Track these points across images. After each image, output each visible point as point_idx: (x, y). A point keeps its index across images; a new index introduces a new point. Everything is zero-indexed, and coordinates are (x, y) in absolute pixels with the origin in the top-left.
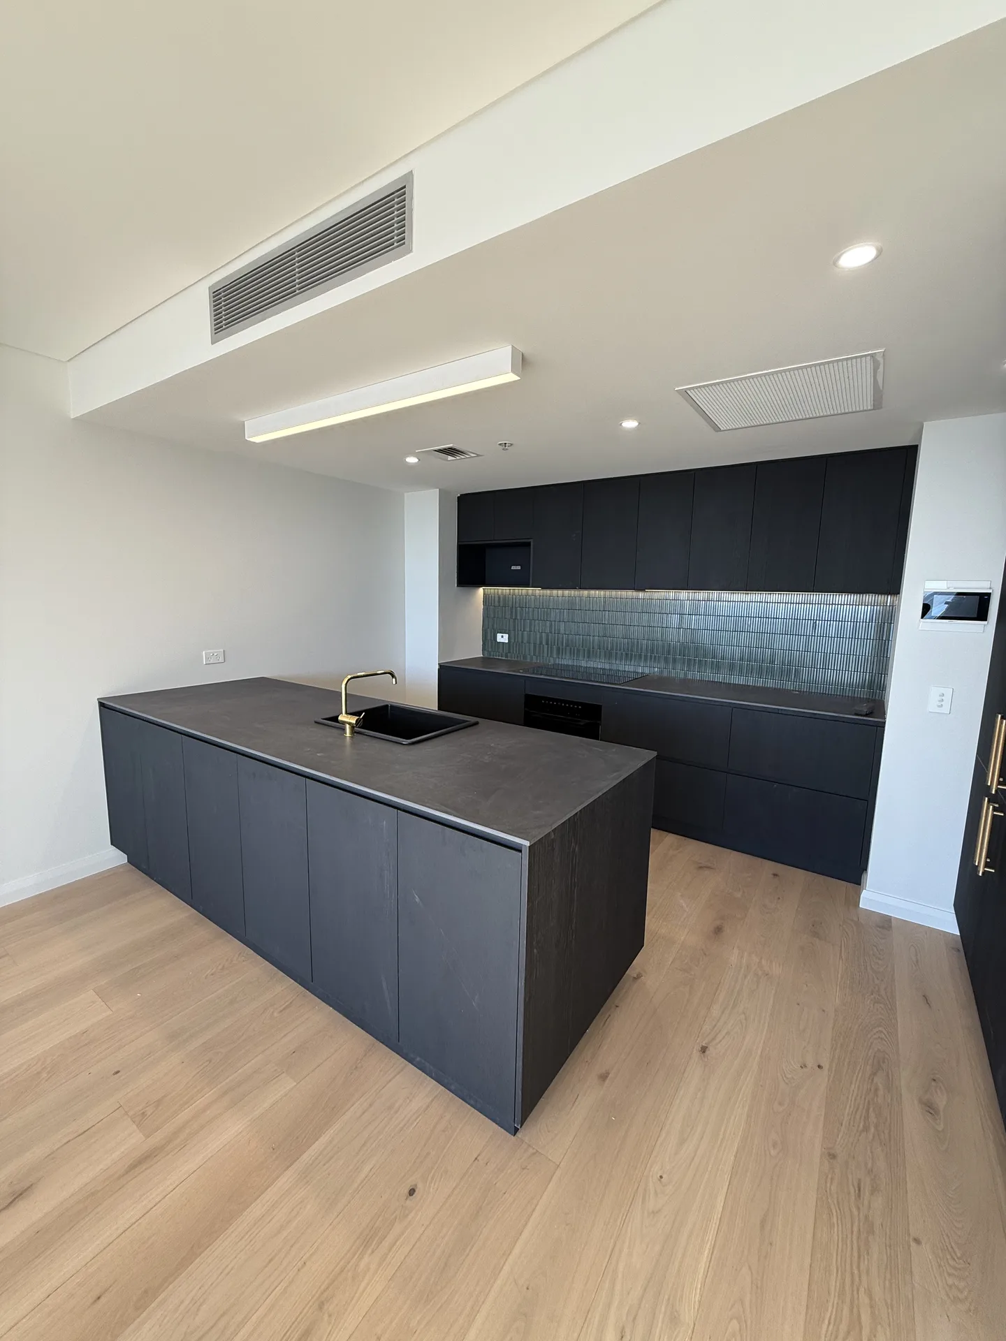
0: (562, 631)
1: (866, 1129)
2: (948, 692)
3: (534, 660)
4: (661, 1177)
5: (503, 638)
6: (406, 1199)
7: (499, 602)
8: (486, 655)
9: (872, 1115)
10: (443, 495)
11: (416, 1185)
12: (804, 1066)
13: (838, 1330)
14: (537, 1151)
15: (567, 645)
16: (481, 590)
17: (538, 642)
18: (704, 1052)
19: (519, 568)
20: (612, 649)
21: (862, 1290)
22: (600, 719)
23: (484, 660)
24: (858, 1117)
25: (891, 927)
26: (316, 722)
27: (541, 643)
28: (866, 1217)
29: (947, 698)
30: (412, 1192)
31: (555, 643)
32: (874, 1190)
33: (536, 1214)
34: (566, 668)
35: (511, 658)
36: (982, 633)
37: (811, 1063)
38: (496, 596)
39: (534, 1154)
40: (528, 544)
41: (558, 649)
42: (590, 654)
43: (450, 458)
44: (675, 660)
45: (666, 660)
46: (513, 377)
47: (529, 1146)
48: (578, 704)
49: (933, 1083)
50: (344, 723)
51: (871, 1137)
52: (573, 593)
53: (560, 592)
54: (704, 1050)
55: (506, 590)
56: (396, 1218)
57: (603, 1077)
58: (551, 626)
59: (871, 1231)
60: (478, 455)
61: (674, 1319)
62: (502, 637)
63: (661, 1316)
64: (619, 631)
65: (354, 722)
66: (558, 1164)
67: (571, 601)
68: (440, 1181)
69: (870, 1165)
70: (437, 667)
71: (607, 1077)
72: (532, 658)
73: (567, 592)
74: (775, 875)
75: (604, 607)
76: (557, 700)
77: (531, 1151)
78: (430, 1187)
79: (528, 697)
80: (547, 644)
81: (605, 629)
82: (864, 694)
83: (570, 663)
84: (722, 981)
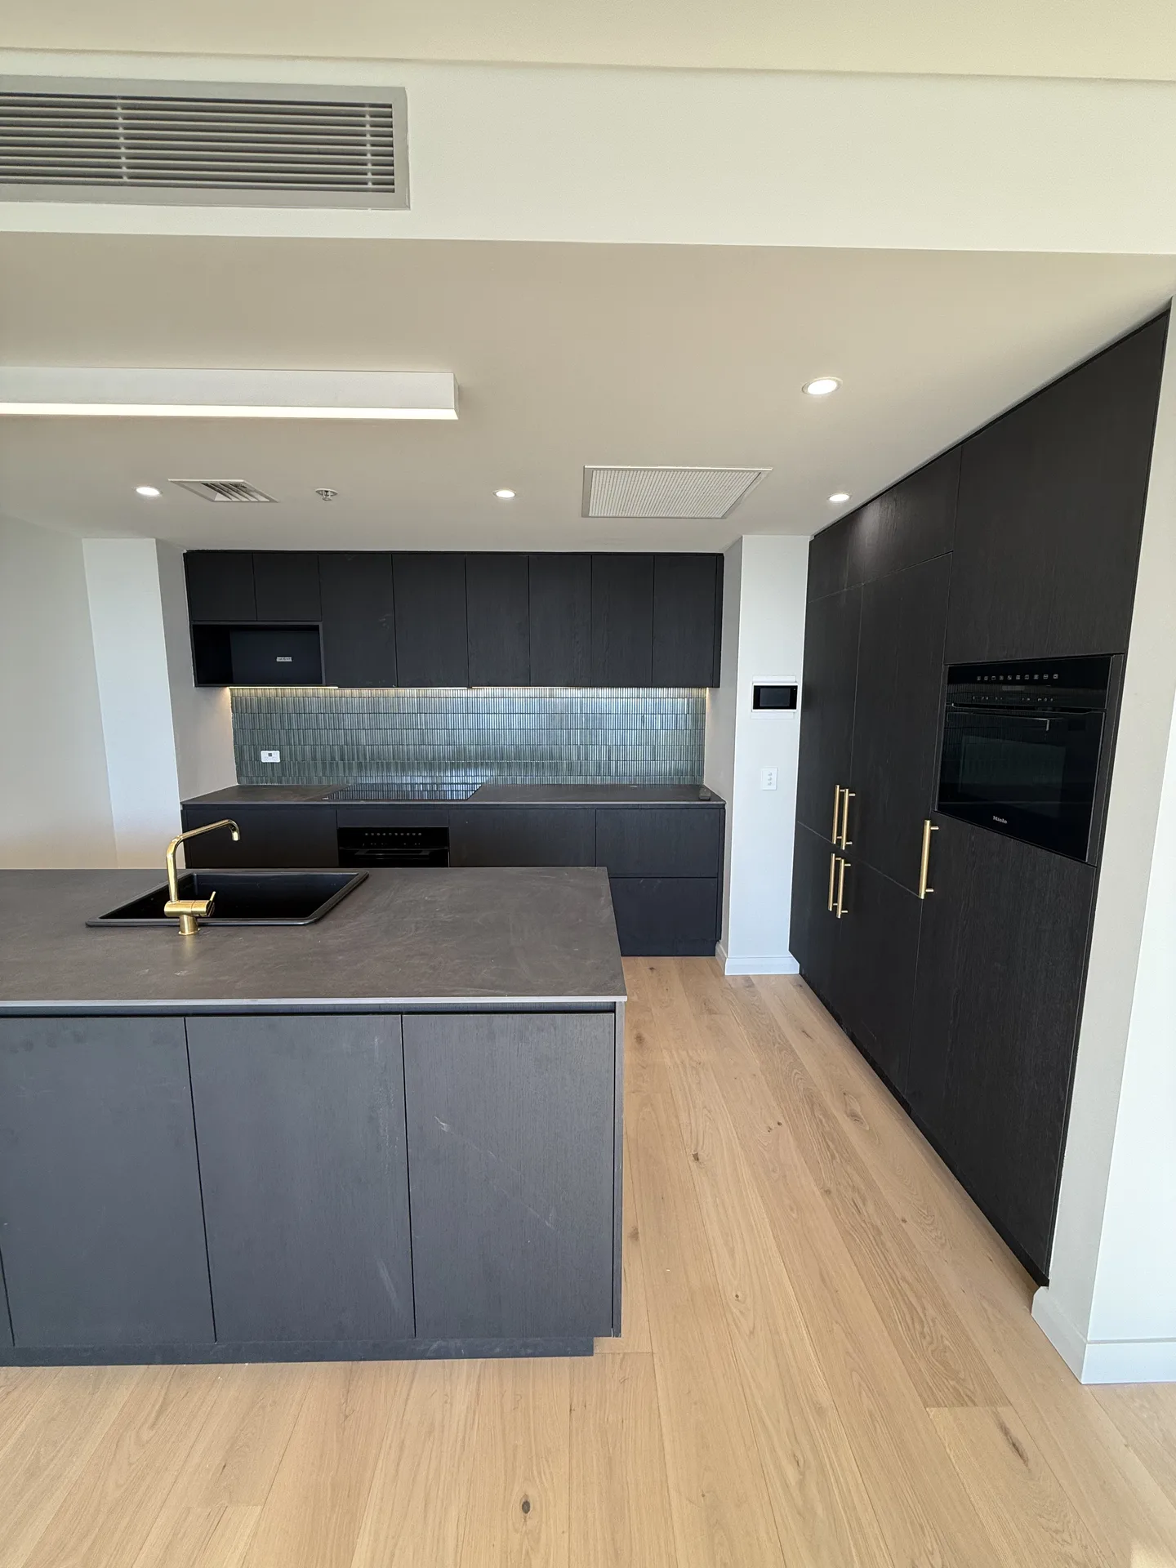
0: (363, 741)
1: (833, 1157)
2: (774, 772)
3: (325, 783)
4: (737, 1296)
5: (271, 757)
6: (525, 1521)
7: (260, 707)
8: (245, 782)
9: (830, 1144)
10: (162, 547)
11: (526, 1496)
12: (770, 1130)
13: (907, 1323)
14: (624, 1354)
15: (372, 759)
16: (227, 690)
17: (328, 756)
18: (698, 1159)
19: (289, 659)
20: (434, 759)
21: (901, 1281)
22: (448, 845)
23: (241, 790)
24: (823, 1149)
25: (753, 984)
26: (89, 926)
27: (333, 758)
28: (872, 1225)
29: (774, 777)
30: (526, 1507)
31: (353, 755)
32: (864, 1201)
33: (664, 1416)
34: (374, 787)
35: (288, 782)
36: (790, 721)
37: (773, 1125)
38: (255, 699)
39: (623, 1359)
40: (316, 628)
41: (360, 765)
42: (404, 767)
43: (219, 497)
44: (509, 765)
45: (500, 766)
46: (451, 415)
47: (613, 1354)
48: (417, 830)
49: (846, 1097)
50: (177, 915)
51: (839, 1161)
52: (375, 692)
53: (356, 692)
54: (696, 1157)
55: (271, 691)
56: (527, 1553)
57: (635, 1235)
58: (345, 735)
59: (880, 1233)
60: (272, 501)
61: (820, 1411)
62: (270, 755)
63: (811, 1417)
64: (440, 736)
65: (204, 909)
66: (650, 1351)
67: (374, 702)
68: (549, 1466)
69: (851, 1183)
70: (179, 808)
71: (637, 1233)
72: (320, 781)
73: (366, 692)
74: (652, 969)
75: (419, 708)
76: (387, 830)
77: (618, 1359)
78: (542, 1483)
79: (341, 833)
80: (342, 759)
81: (422, 735)
82: (688, 780)
83: (379, 781)
84: (672, 1086)
